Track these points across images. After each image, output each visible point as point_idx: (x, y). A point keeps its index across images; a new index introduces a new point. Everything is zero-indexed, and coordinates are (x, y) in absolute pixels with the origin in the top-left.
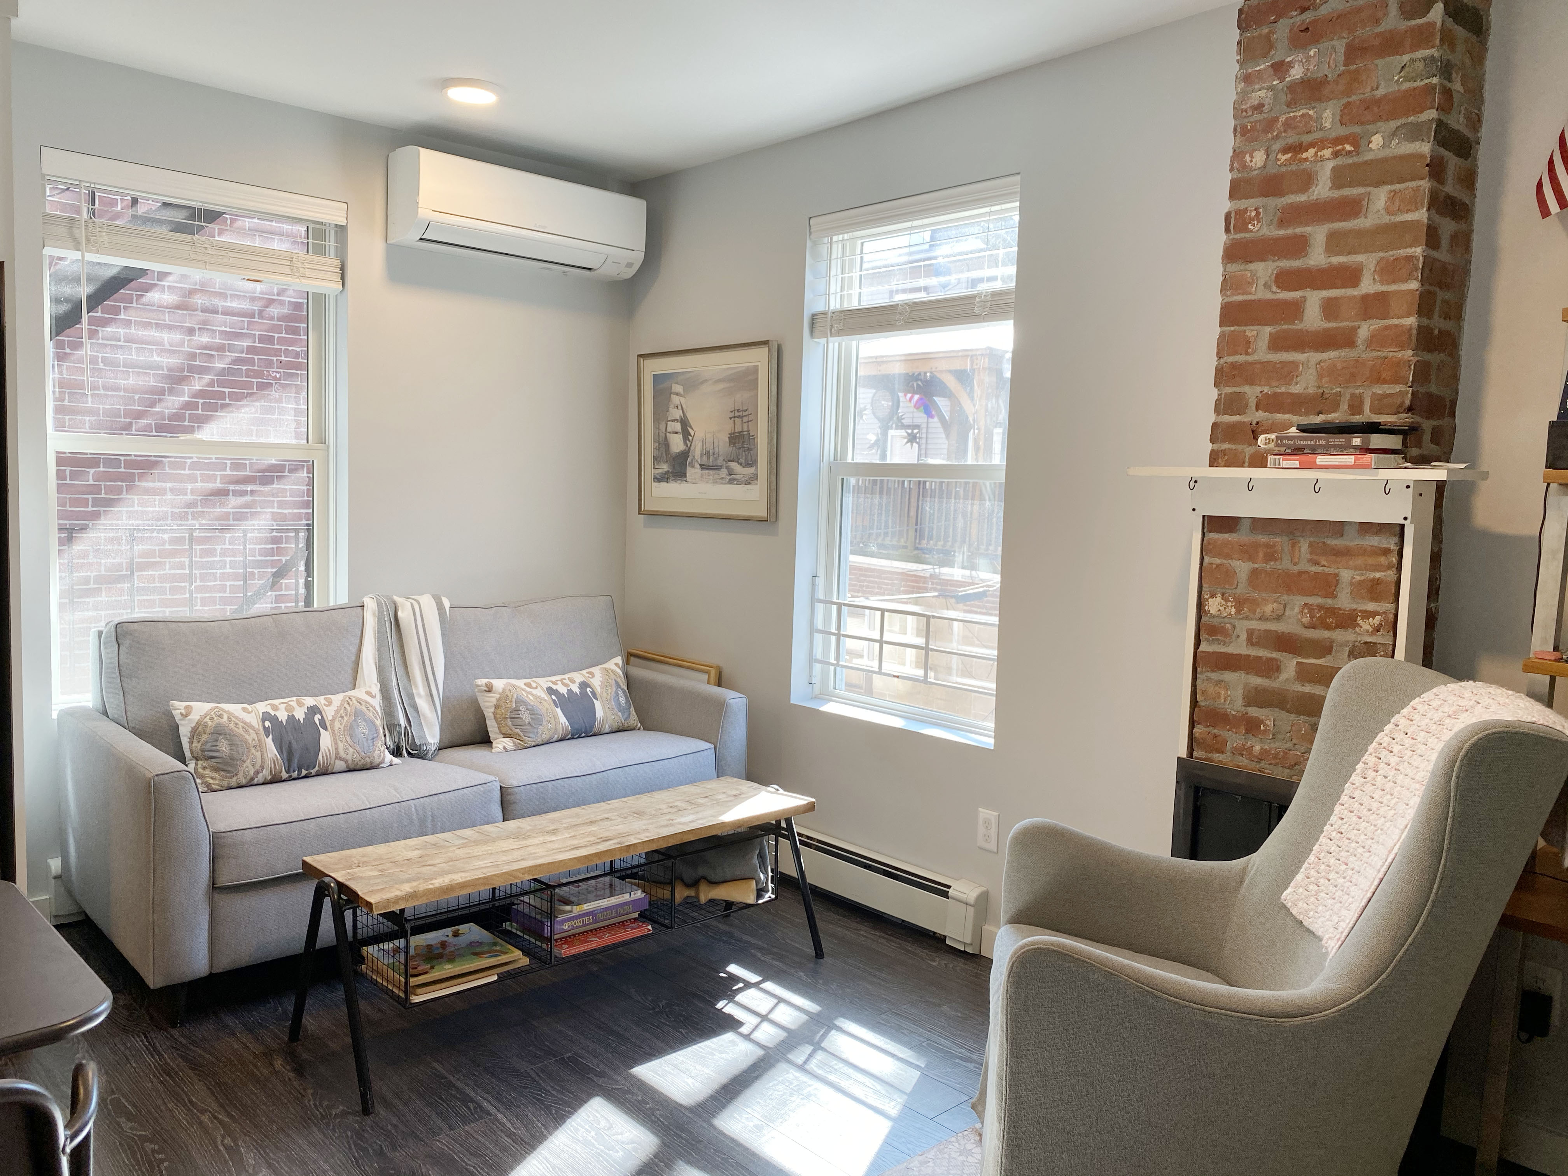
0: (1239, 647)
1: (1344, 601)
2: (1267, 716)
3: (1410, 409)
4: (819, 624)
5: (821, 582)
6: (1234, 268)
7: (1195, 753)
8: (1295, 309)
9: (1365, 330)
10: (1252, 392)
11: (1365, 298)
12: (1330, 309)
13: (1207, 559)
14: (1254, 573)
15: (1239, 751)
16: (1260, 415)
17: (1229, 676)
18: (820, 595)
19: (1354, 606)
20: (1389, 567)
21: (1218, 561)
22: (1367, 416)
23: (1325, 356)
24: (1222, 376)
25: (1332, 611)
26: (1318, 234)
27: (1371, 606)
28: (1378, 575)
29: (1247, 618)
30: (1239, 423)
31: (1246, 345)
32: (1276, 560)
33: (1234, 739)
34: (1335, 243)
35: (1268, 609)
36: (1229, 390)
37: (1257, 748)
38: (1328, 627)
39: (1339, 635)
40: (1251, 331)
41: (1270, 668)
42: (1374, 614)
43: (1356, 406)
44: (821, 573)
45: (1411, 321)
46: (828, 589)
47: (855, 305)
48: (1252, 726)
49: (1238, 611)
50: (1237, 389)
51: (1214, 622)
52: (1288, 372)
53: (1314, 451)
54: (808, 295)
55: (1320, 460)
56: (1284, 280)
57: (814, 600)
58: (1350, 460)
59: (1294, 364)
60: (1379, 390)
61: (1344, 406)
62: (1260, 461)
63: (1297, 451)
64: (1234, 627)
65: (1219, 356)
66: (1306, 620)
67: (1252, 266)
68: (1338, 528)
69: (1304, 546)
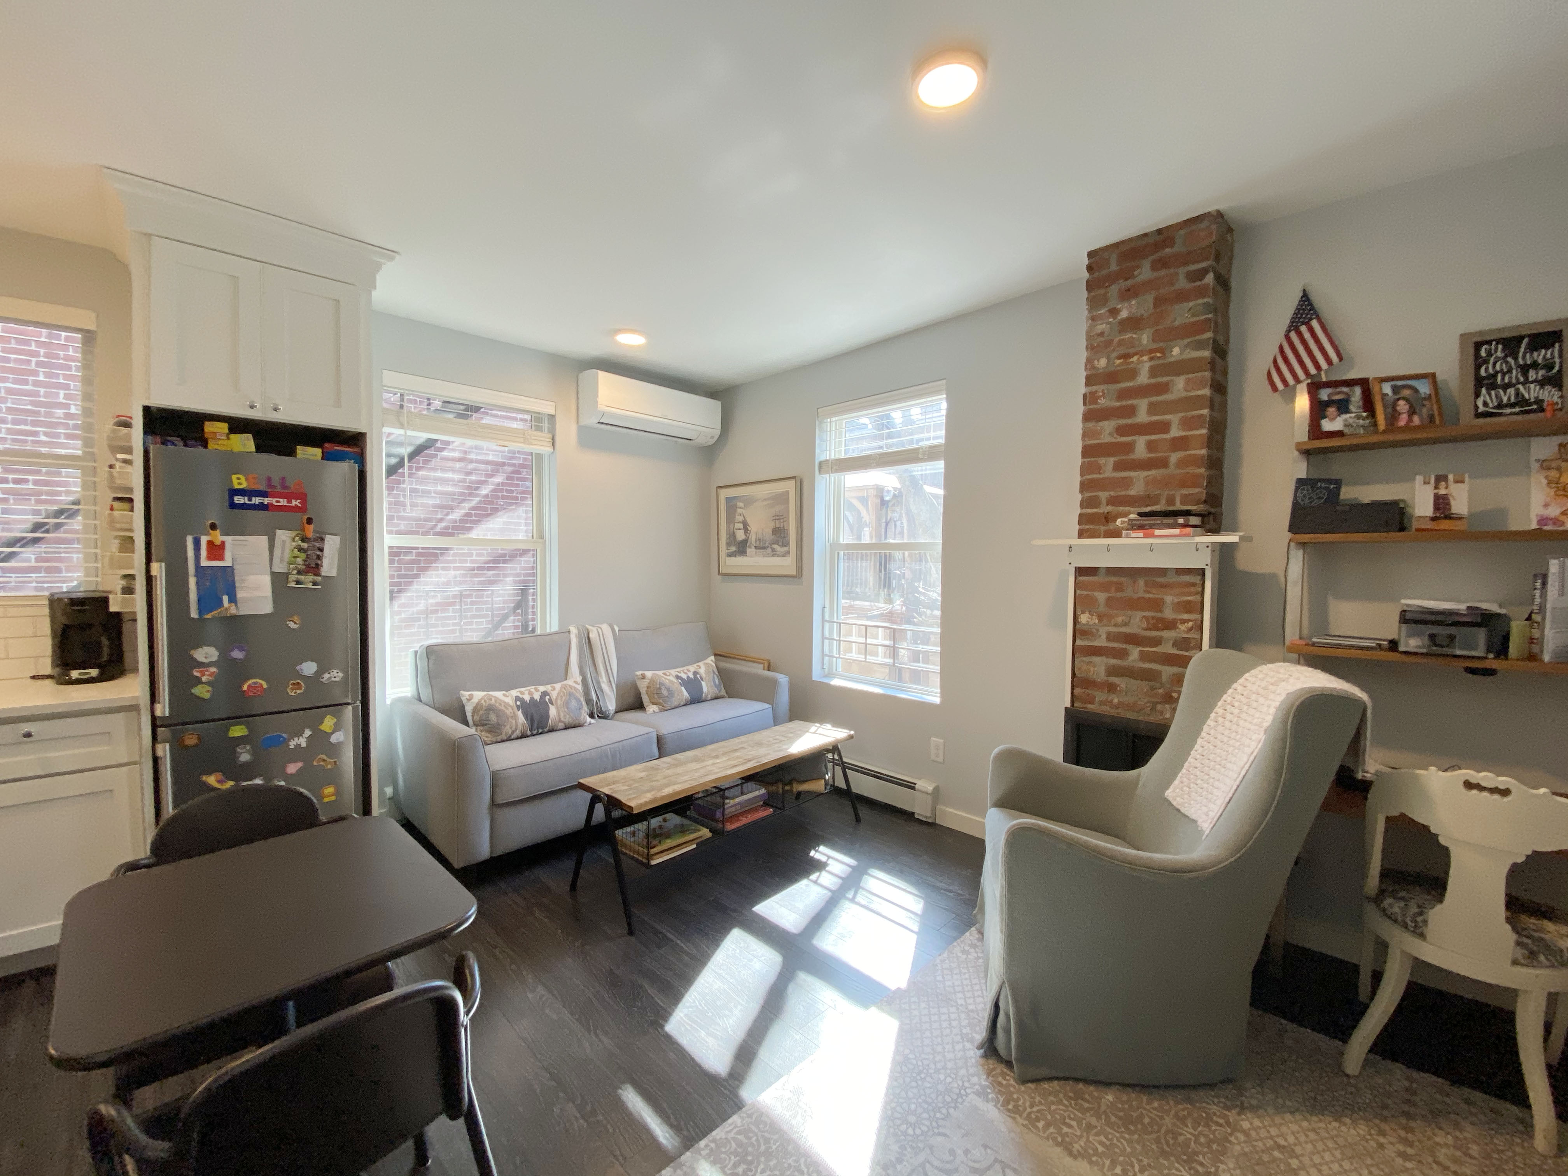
0: (1101, 642)
1: (1168, 614)
2: (1122, 683)
3: (1205, 502)
4: (827, 634)
5: (827, 610)
6: (1090, 425)
7: (1075, 705)
8: (1129, 447)
9: (1174, 457)
10: (1103, 495)
11: (1174, 439)
12: (1151, 446)
13: (1078, 592)
14: (1109, 599)
15: (1102, 703)
16: (1109, 508)
17: (1096, 659)
18: (827, 618)
19: (1174, 617)
20: (1196, 594)
21: (1085, 593)
22: (1179, 506)
23: (1150, 473)
24: (1084, 486)
25: (1161, 620)
26: (1142, 405)
27: (1186, 616)
28: (1189, 598)
29: (1106, 625)
30: (1096, 513)
31: (1099, 469)
32: (1123, 591)
33: (1100, 696)
34: (1153, 409)
35: (1120, 620)
36: (1088, 494)
37: (1116, 701)
38: (1158, 629)
39: (1166, 634)
40: (1102, 461)
41: (1122, 654)
42: (1188, 621)
43: (1171, 501)
44: (827, 605)
45: (1204, 452)
46: (831, 615)
47: (843, 456)
48: (1112, 688)
49: (1100, 621)
50: (1094, 494)
51: (1085, 628)
52: (1127, 483)
53: (1152, 527)
54: (817, 451)
55: (1157, 532)
56: (1121, 431)
57: (824, 621)
58: (1177, 531)
59: (1131, 479)
60: (1185, 491)
61: (1163, 501)
62: (1117, 534)
63: (1141, 527)
64: (1098, 630)
65: (1082, 475)
66: (1145, 625)
67: (1101, 424)
68: (1163, 571)
69: (1141, 582)
